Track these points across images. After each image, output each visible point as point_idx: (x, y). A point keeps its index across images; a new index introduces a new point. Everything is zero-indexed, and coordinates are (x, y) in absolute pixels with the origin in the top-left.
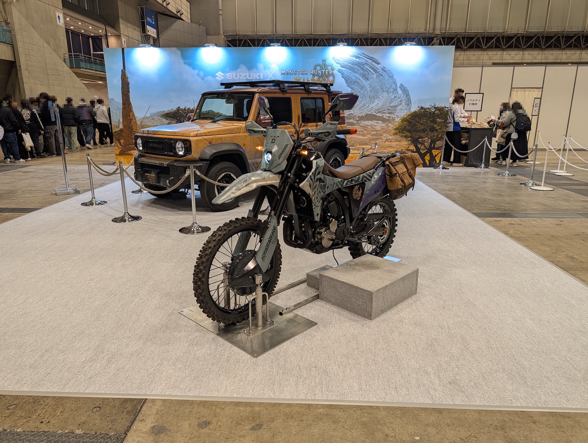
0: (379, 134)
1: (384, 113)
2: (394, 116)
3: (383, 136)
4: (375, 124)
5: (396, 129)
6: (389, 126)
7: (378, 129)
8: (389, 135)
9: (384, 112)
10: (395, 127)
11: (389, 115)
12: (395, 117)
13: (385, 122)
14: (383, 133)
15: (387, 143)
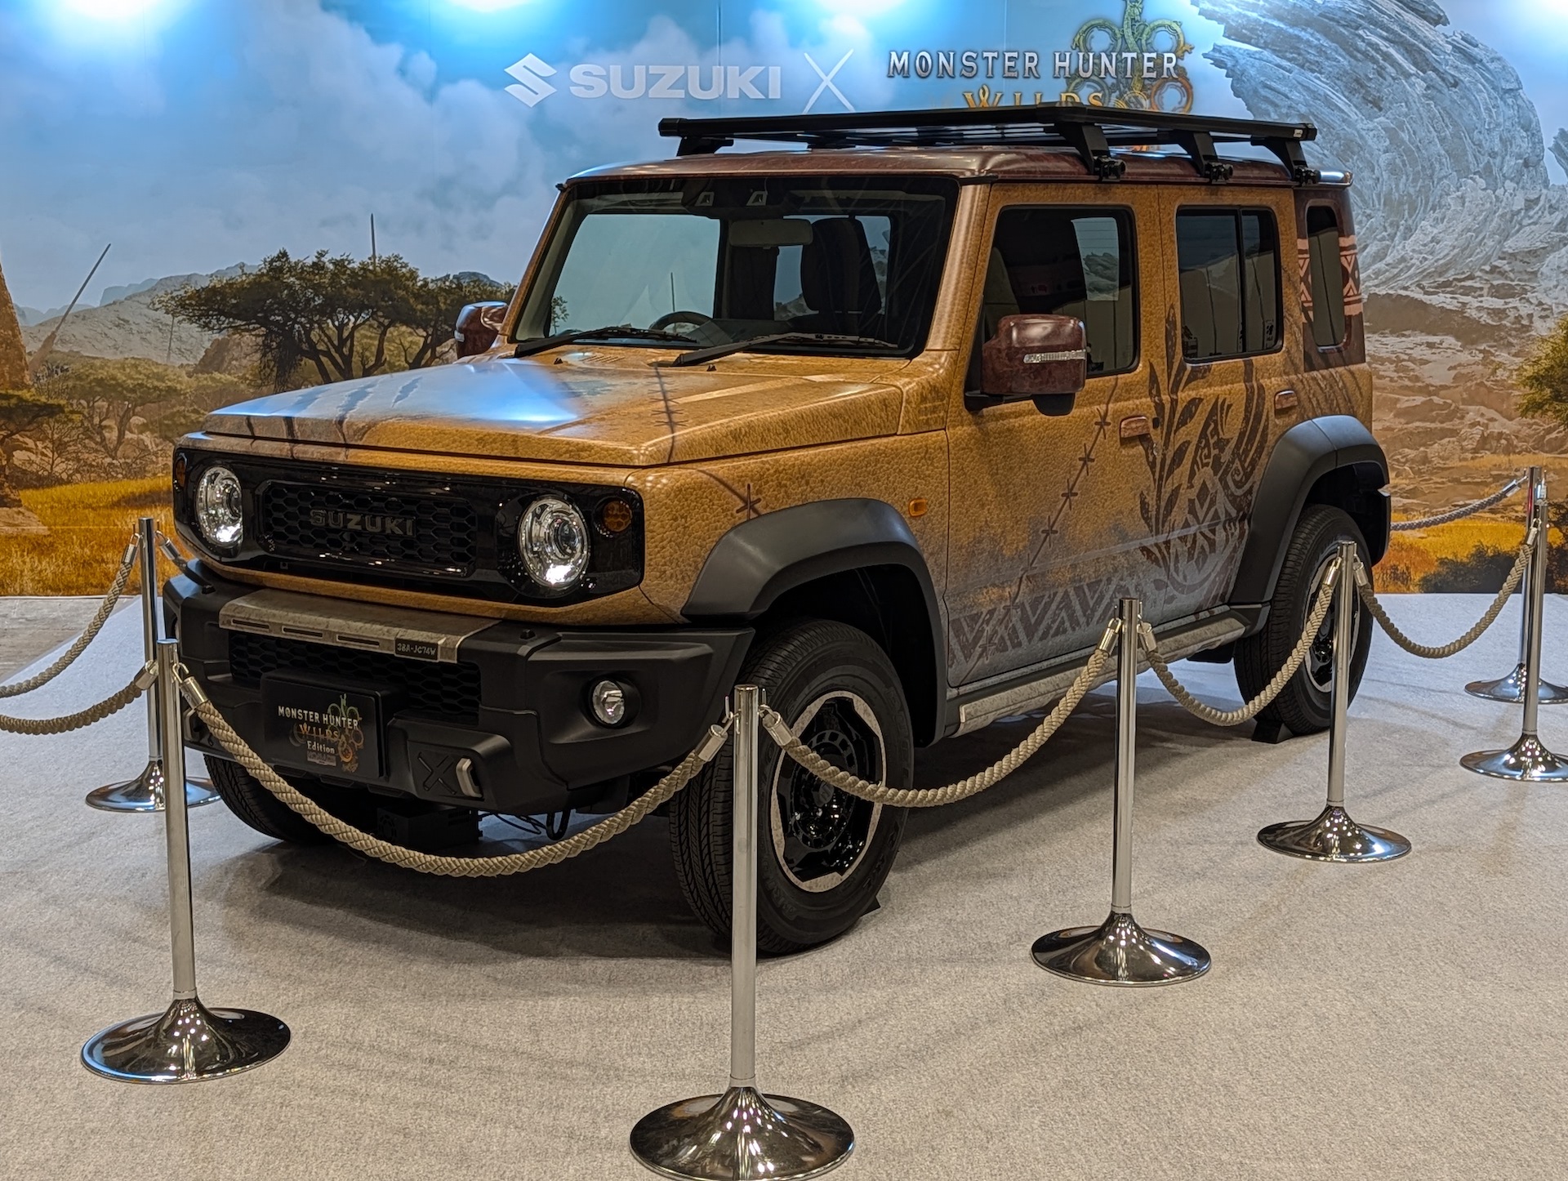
0: (1441, 407)
1: (1467, 291)
2: (1525, 310)
3: (1467, 421)
4: (1417, 353)
5: (1537, 380)
6: (1500, 365)
7: (1437, 382)
8: (1501, 413)
9: (1469, 283)
10: (1530, 371)
11: (1498, 303)
12: (1530, 316)
13: (1473, 342)
14: (1464, 402)
15: (1488, 459)
